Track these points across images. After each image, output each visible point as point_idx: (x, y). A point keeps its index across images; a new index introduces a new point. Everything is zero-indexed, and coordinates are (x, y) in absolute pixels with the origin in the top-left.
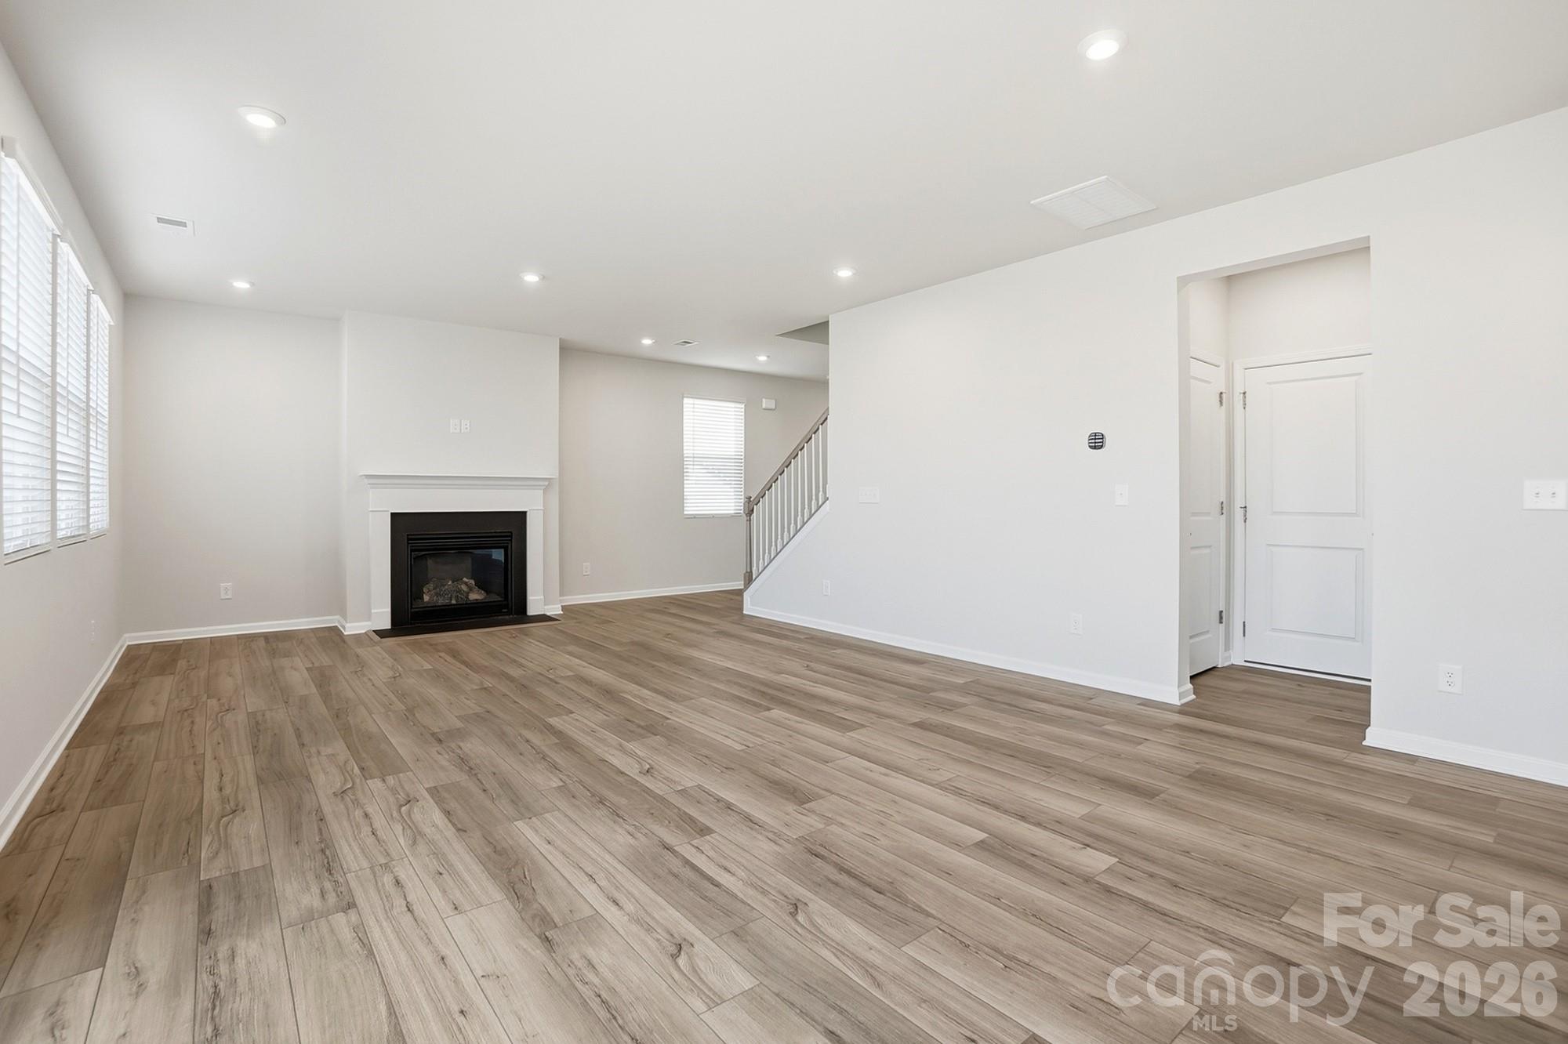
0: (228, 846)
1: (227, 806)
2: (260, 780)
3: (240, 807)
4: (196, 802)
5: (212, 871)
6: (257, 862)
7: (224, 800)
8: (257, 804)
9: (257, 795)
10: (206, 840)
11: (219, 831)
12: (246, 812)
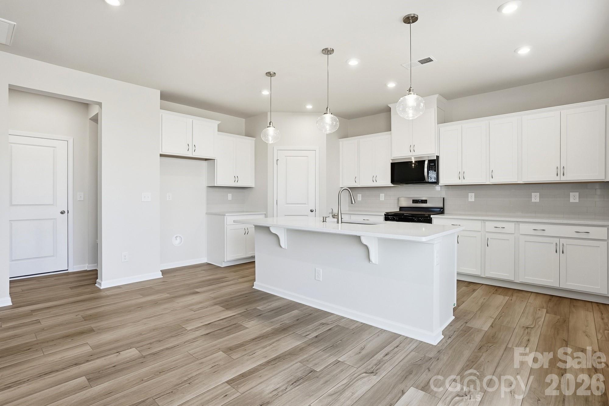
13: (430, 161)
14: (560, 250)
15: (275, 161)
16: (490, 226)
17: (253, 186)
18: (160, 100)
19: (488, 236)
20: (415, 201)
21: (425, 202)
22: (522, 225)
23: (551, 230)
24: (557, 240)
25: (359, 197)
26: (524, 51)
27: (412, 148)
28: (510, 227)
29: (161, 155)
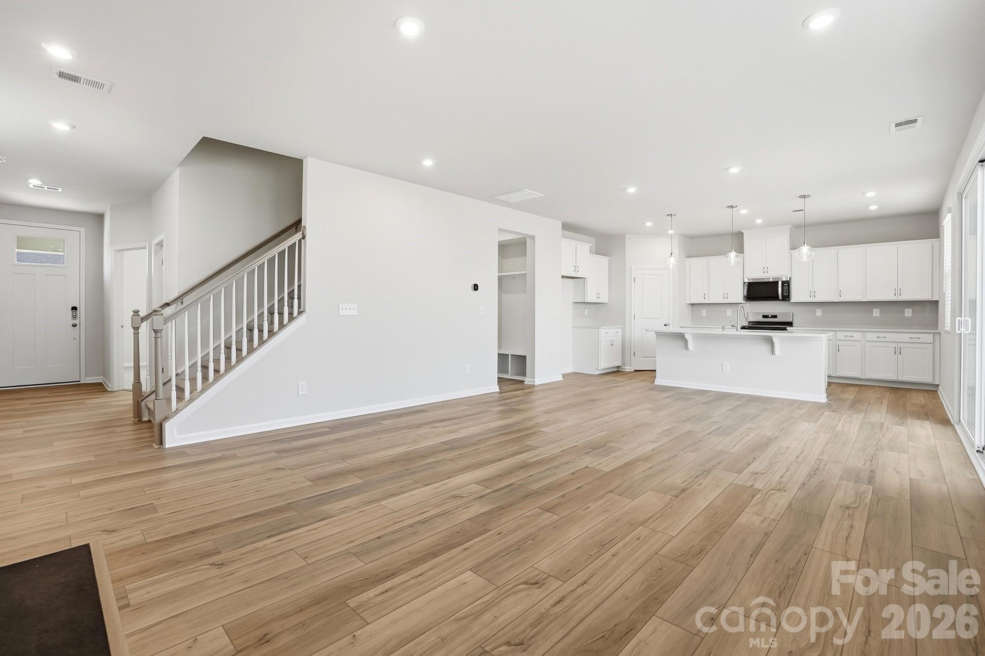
0: (857, 493)
1: (850, 512)
2: (821, 520)
3: (842, 509)
4: (871, 524)
5: (865, 487)
6: (845, 483)
7: (851, 517)
8: (832, 506)
9: (829, 511)
10: (868, 500)
11: (859, 502)
12: (841, 504)
13: (783, 282)
14: (898, 352)
15: (633, 279)
16: (841, 335)
17: (608, 302)
18: (561, 230)
19: (839, 343)
20: (764, 317)
21: (775, 317)
22: (867, 334)
23: (891, 337)
24: (895, 345)
25: (704, 312)
26: (873, 208)
27: (766, 270)
28: (857, 336)
29: (563, 277)
